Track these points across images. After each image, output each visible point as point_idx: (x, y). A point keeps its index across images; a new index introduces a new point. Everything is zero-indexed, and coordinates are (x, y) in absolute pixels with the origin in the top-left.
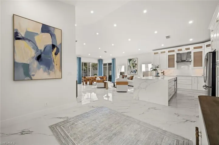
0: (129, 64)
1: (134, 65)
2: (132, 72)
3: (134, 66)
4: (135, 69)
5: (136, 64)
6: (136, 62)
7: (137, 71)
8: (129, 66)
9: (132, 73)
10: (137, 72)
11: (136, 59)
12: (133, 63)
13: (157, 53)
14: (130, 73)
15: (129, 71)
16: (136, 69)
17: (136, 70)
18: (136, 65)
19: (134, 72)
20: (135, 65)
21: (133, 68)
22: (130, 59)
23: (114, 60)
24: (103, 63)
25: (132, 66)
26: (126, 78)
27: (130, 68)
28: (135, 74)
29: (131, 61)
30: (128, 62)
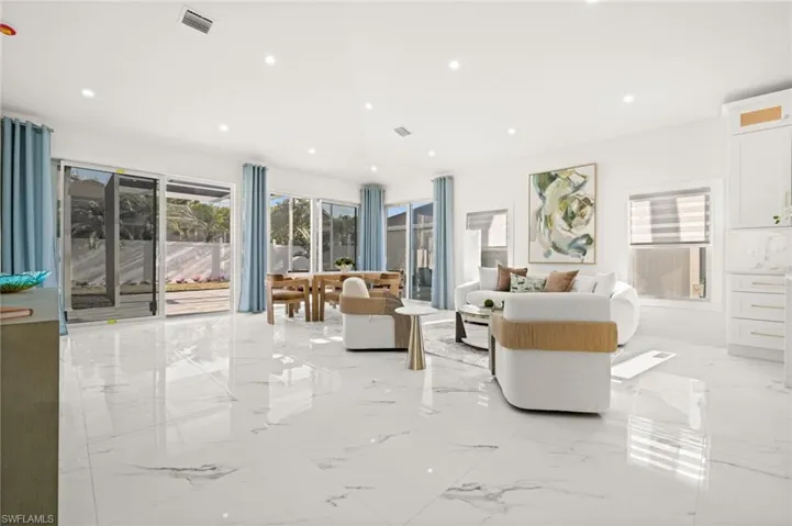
0: (537, 202)
1: (575, 207)
2: (558, 249)
3: (573, 216)
4: (578, 232)
5: (586, 202)
6: (587, 191)
7: (590, 241)
8: (538, 213)
9: (555, 256)
10: (590, 251)
11: (589, 172)
12: (564, 198)
14: (547, 254)
15: (535, 245)
16: (589, 229)
17: (587, 236)
18: (588, 209)
19: (573, 252)
20: (581, 208)
21: (568, 228)
22: (549, 173)
23: (444, 184)
24: (385, 207)
25: (558, 217)
26: (525, 286)
27: (542, 224)
28: (578, 260)
29: (551, 188)
30: (535, 191)
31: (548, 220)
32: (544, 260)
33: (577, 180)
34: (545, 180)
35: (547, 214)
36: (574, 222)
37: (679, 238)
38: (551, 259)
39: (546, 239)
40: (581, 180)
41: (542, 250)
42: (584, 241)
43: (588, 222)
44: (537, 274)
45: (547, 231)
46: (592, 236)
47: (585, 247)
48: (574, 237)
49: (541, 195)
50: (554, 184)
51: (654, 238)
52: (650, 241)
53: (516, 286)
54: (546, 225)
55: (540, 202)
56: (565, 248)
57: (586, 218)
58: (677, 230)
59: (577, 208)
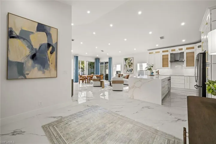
0: (125, 63)
3: (130, 66)
4: (131, 68)
5: (132, 63)
6: (132, 62)
7: (132, 70)
8: (125, 65)
9: (128, 72)
10: (132, 71)
11: (132, 59)
13: (152, 53)
15: (125, 70)
16: (132, 68)
17: (132, 69)
18: (132, 65)
19: (130, 71)
21: (129, 68)
22: (126, 58)
23: (110, 59)
24: (100, 62)
25: (128, 66)
26: (122, 77)
29: (127, 61)
30: (125, 61)
31: (126, 66)
33: (130, 60)
34: (126, 59)
42: (131, 70)
44: (125, 75)
45: (126, 68)
58: (142, 68)
59: (130, 64)
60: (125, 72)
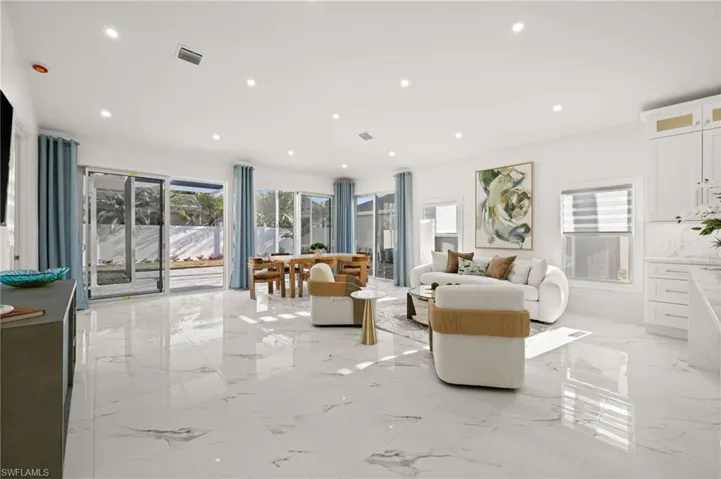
0: (483, 196)
1: (514, 200)
2: (499, 236)
3: (513, 209)
4: (516, 222)
5: (524, 196)
6: (525, 186)
7: (528, 229)
8: (483, 205)
9: (498, 242)
10: (528, 239)
11: (527, 169)
12: (506, 191)
13: (686, 120)
14: (491, 241)
15: (481, 232)
16: (527, 220)
17: (525, 225)
18: (526, 202)
19: (512, 239)
20: (520, 200)
21: (508, 218)
22: (492, 171)
23: (403, 178)
24: (356, 197)
25: (500, 209)
26: (470, 268)
27: (487, 214)
28: (517, 246)
29: (494, 183)
30: (481, 186)
31: (492, 211)
32: (488, 245)
33: (516, 176)
34: (489, 176)
35: (492, 206)
36: (514, 213)
37: (597, 228)
38: (494, 245)
39: (490, 228)
40: (520, 176)
41: (487, 237)
42: (523, 230)
43: (526, 213)
44: (482, 258)
45: (491, 220)
46: (530, 225)
47: (524, 235)
48: (514, 226)
49: (485, 189)
50: (497, 179)
51: (575, 228)
52: (573, 231)
53: (462, 268)
54: (490, 216)
55: (485, 195)
56: (506, 236)
57: (524, 209)
58: (595, 221)
59: (516, 201)
60: (484, 241)
